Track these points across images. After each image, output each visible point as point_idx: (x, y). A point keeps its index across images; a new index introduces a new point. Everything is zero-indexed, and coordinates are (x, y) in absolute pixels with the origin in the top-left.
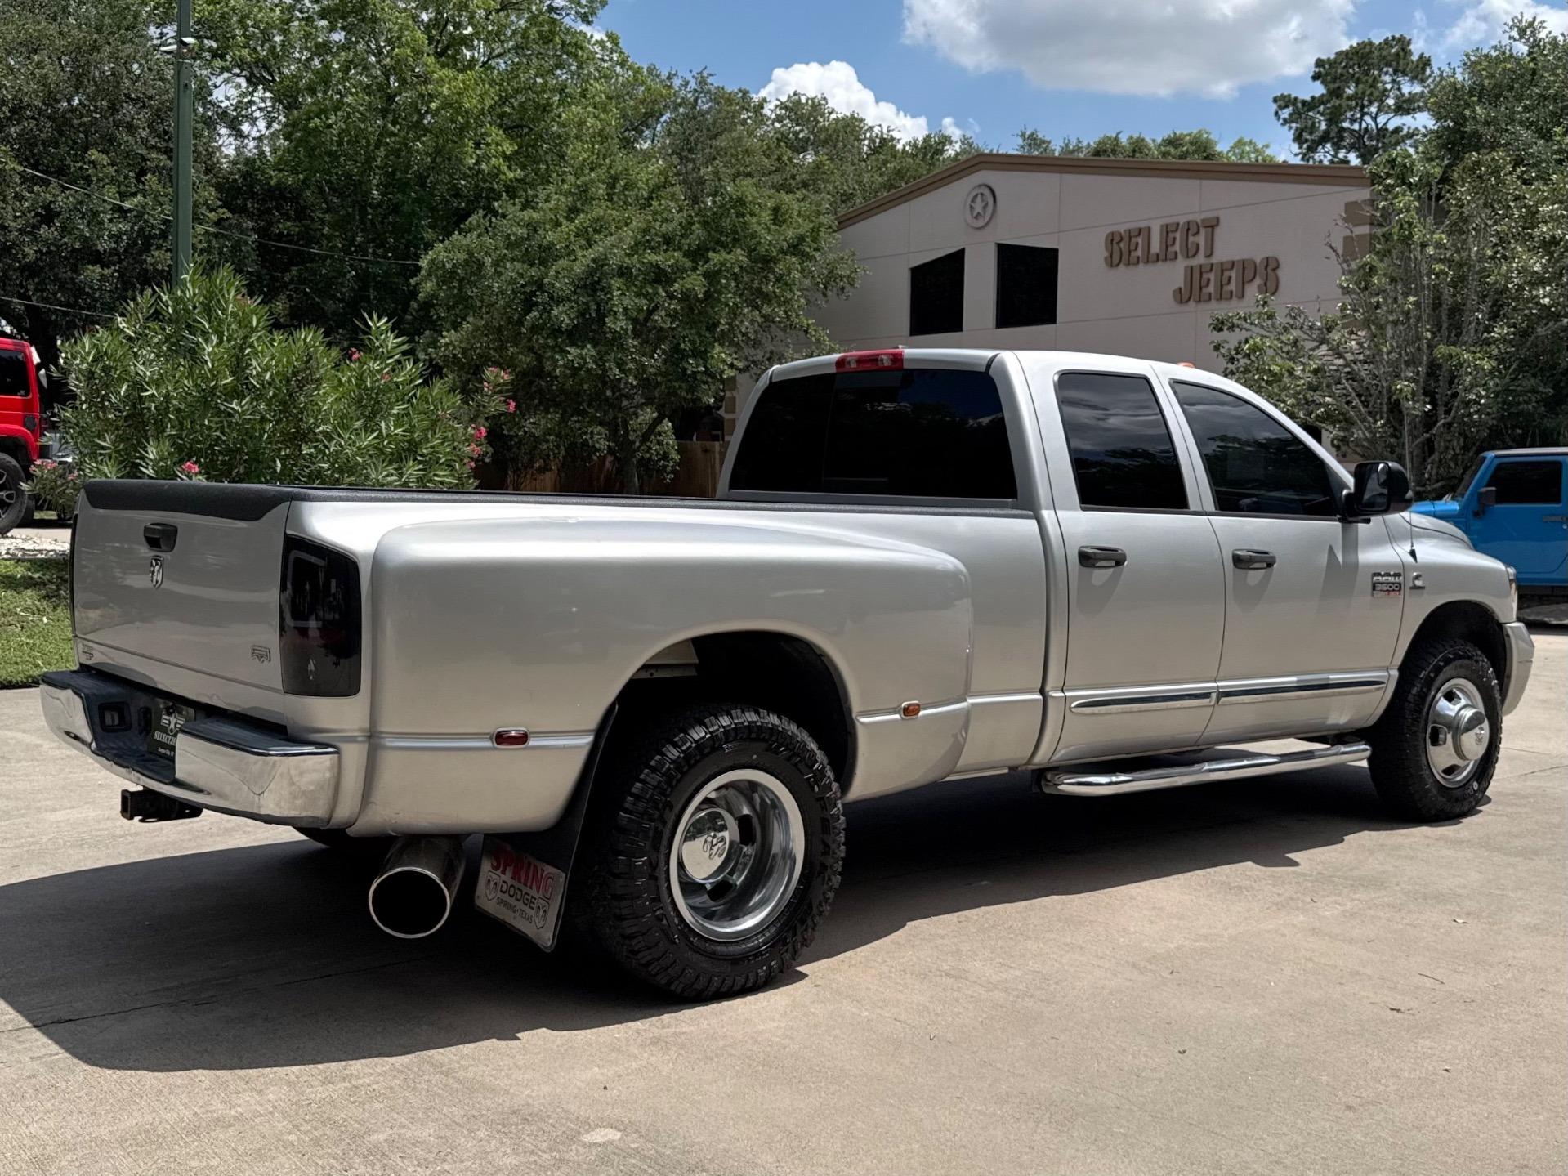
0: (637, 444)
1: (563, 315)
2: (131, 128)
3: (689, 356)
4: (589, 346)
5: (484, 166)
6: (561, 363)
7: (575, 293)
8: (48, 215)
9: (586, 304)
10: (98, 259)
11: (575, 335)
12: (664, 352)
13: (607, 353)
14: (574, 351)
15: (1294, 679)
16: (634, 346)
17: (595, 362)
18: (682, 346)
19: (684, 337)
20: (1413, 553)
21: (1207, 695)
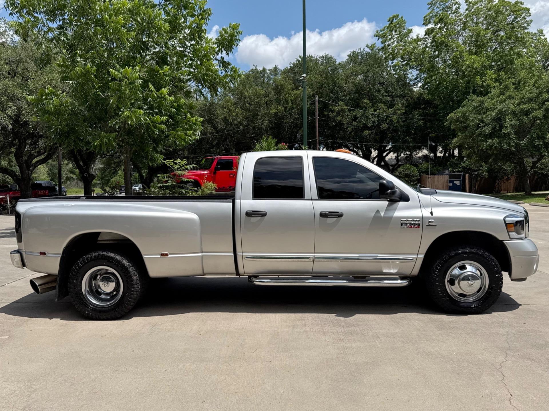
0: (529, 170)
1: (487, 130)
2: (379, 91)
3: (536, 139)
4: (496, 139)
5: (484, 84)
6: (485, 145)
7: (492, 122)
8: (355, 118)
9: (495, 125)
10: (369, 129)
11: (491, 136)
12: (528, 138)
13: (503, 141)
14: (490, 141)
15: (358, 255)
16: (514, 137)
17: (498, 144)
18: (533, 136)
19: (534, 132)
20: (432, 213)
21: (308, 258)
